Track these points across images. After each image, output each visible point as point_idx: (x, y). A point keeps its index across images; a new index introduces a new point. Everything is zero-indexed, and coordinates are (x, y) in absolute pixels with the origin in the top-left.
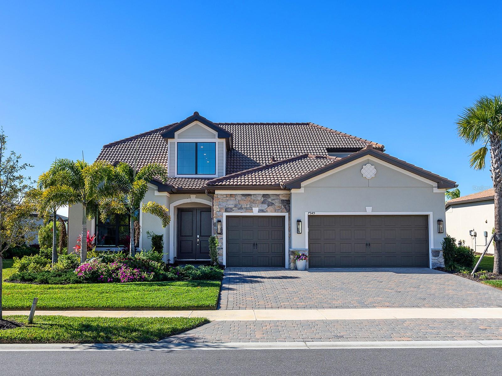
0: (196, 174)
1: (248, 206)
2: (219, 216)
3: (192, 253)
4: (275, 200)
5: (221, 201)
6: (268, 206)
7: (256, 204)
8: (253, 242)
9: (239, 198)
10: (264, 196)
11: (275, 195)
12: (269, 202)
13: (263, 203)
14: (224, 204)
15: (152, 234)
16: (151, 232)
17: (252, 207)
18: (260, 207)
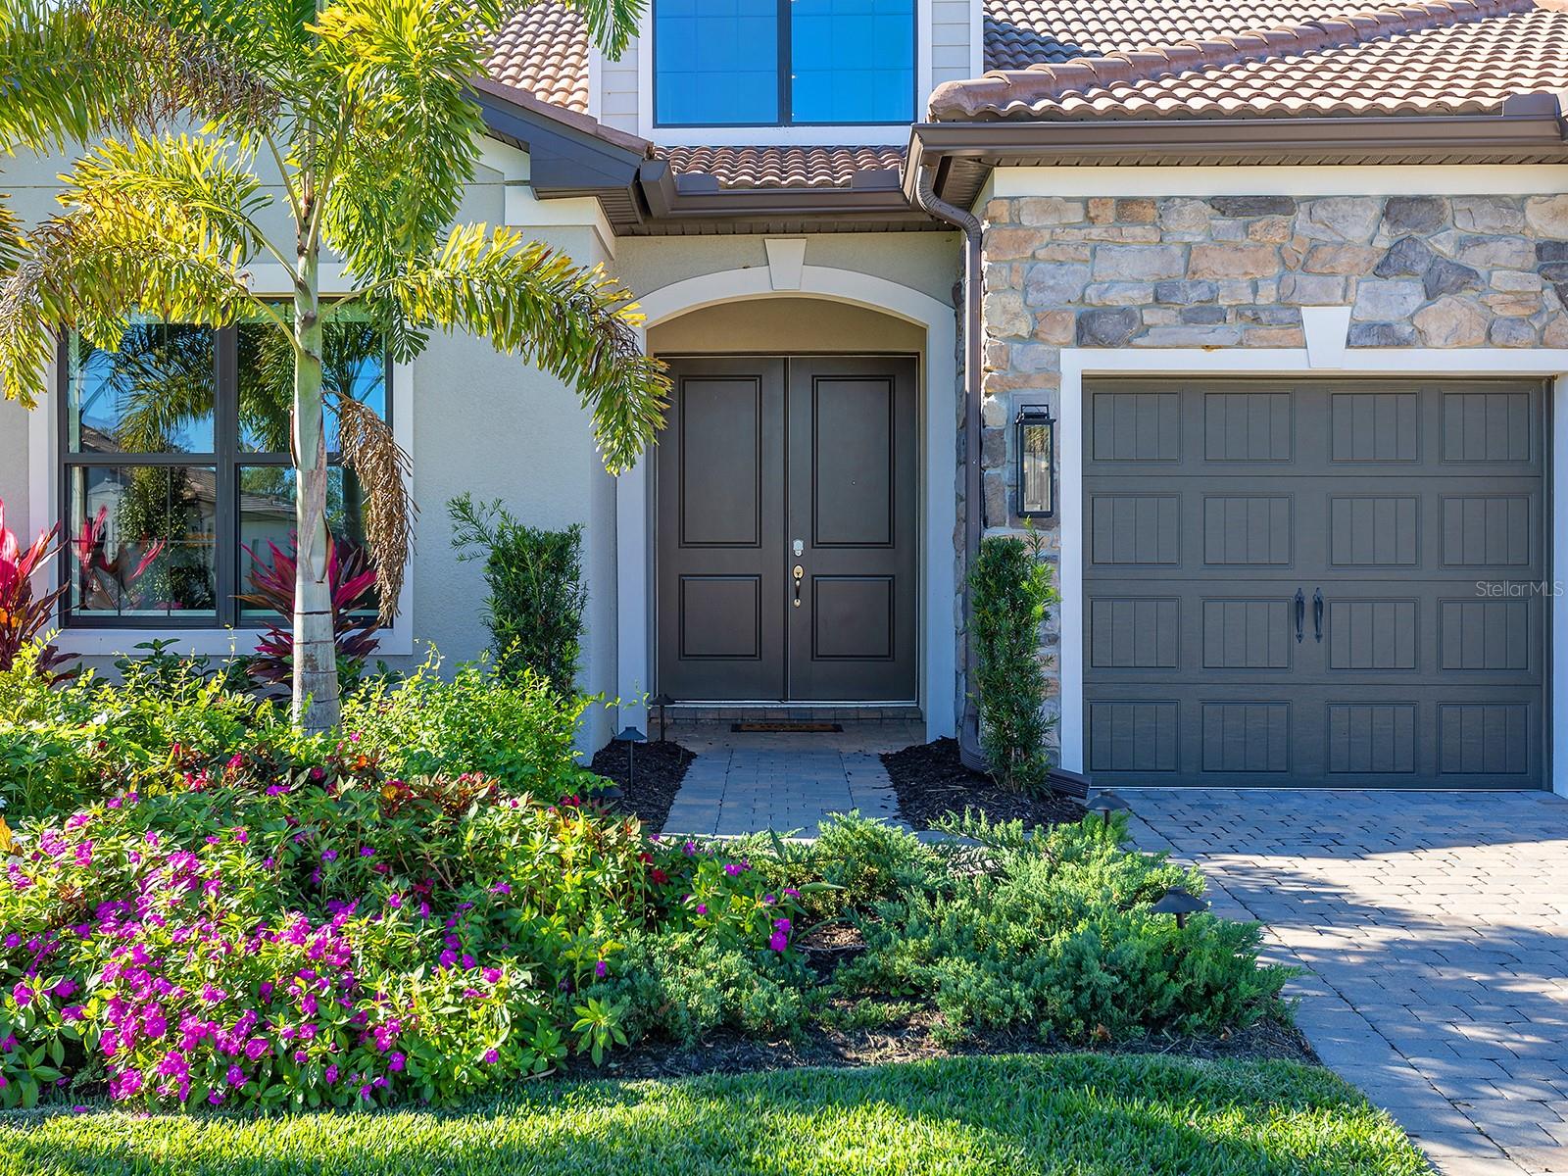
0: (785, 119)
1: (1267, 295)
2: (1027, 378)
3: (758, 655)
4: (1493, 246)
5: (1041, 254)
6: (1431, 294)
7: (1333, 274)
8: (1292, 590)
9: (1189, 229)
10: (1395, 209)
11: (1488, 207)
12: (1436, 259)
13: (1387, 266)
14: (1070, 280)
15: (493, 525)
16: (489, 504)
17: (1295, 299)
18: (1362, 303)
